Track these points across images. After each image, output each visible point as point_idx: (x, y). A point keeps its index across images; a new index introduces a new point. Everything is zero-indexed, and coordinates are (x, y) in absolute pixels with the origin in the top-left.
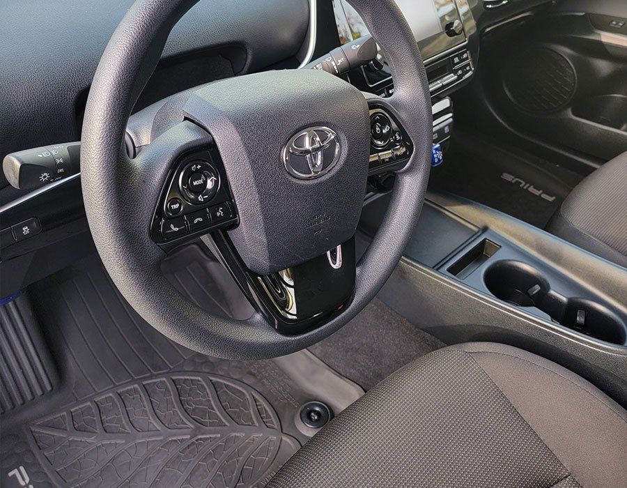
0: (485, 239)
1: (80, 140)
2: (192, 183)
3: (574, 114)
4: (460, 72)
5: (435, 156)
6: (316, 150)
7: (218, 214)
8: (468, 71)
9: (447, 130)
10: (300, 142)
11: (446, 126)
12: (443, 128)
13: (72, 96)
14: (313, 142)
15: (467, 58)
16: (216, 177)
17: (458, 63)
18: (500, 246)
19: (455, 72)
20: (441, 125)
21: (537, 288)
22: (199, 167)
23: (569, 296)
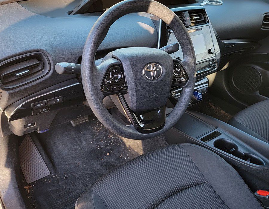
0: (216, 131)
1: (81, 64)
2: (114, 76)
3: (259, 93)
4: (212, 68)
5: (199, 97)
6: (154, 71)
7: (121, 87)
8: (215, 68)
9: (205, 90)
10: (149, 68)
11: (205, 88)
12: (204, 89)
13: (78, 57)
14: (153, 68)
15: (215, 63)
16: (121, 75)
17: (211, 64)
18: (221, 134)
19: (210, 67)
20: (203, 88)
21: (234, 149)
22: (116, 71)
23: (245, 152)
